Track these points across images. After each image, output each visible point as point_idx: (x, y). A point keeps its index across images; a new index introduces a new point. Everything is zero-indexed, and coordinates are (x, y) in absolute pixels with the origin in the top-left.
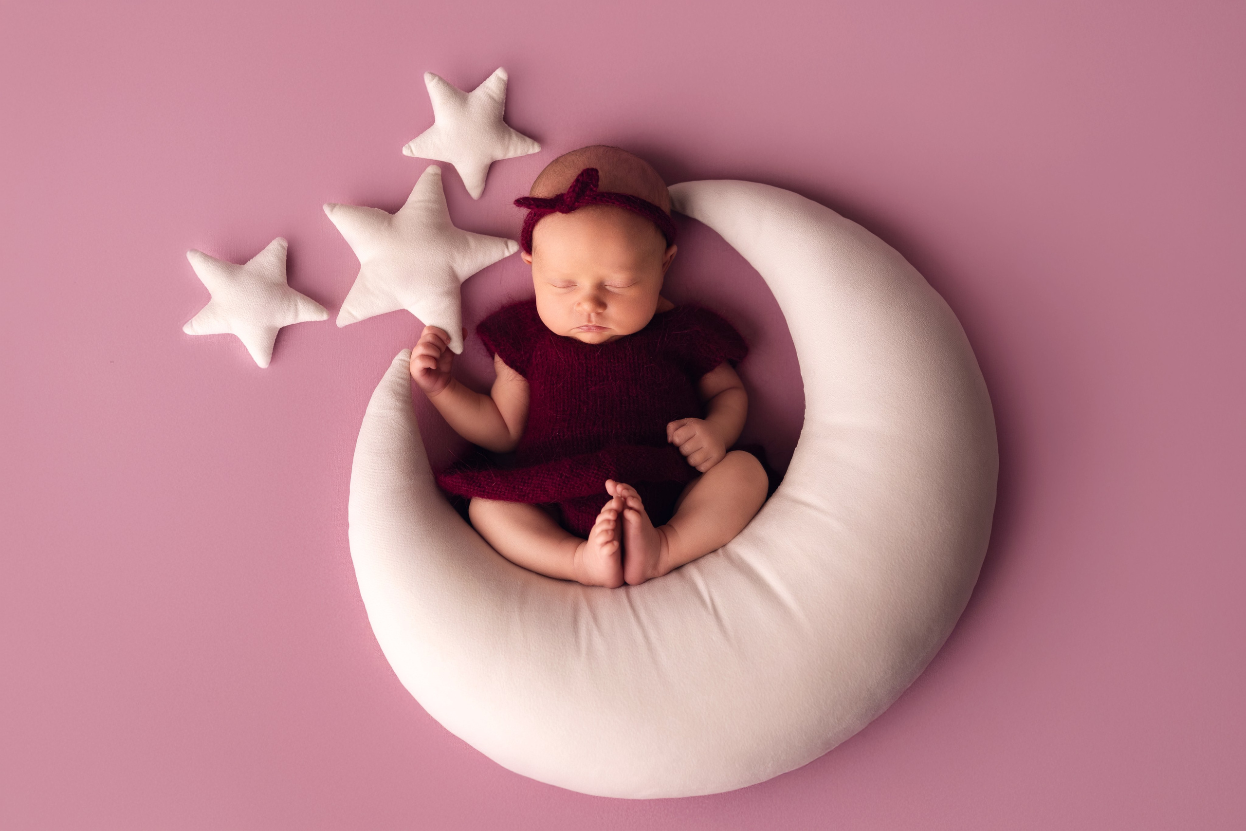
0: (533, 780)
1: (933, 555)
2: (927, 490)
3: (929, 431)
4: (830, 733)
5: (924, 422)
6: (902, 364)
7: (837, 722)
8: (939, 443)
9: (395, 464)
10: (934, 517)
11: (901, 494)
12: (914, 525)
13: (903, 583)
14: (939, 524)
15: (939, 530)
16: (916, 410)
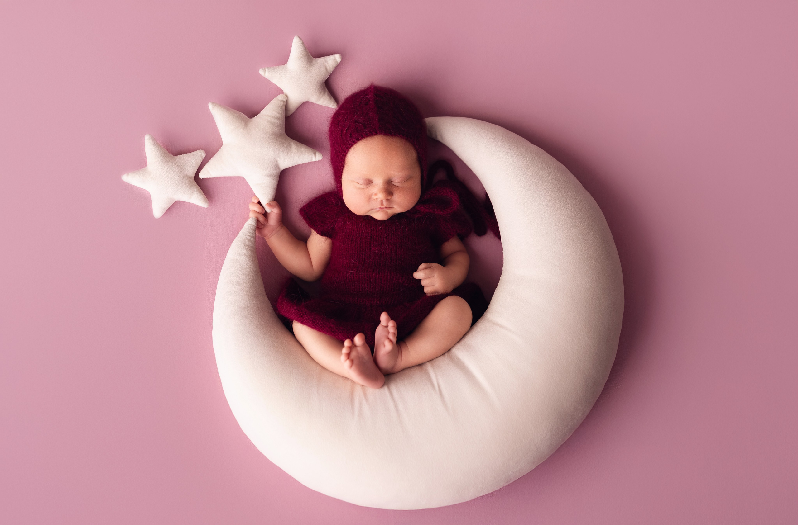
0: (323, 494)
1: (579, 361)
2: (576, 319)
3: (579, 282)
4: (510, 472)
5: (576, 276)
6: (563, 239)
7: (515, 465)
8: (585, 290)
9: (243, 290)
10: (580, 337)
11: (560, 322)
12: (567, 342)
13: (559, 378)
14: (583, 342)
15: (583, 345)
16: (571, 269)
